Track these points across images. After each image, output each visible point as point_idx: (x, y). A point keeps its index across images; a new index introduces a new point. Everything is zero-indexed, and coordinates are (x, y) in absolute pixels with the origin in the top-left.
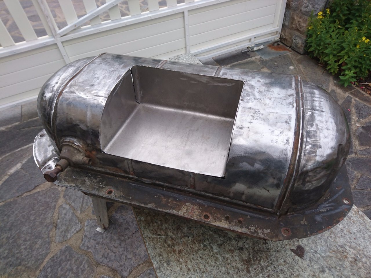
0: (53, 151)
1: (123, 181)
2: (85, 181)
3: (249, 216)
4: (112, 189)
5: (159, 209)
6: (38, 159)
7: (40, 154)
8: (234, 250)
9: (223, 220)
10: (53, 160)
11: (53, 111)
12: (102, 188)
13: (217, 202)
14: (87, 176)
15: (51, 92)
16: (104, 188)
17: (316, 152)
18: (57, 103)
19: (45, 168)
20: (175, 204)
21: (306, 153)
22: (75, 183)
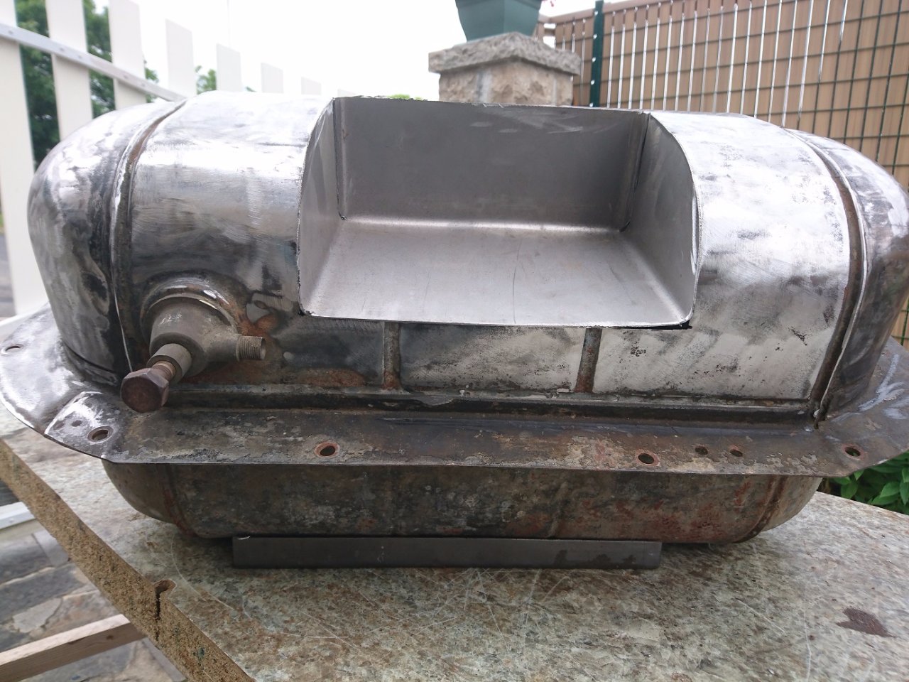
0: (69, 380)
1: (356, 416)
2: (226, 436)
3: (748, 438)
5: (505, 464)
6: (21, 404)
7: (24, 394)
10: (81, 401)
11: (117, 200)
12: (295, 442)
14: (227, 423)
16: (302, 441)
18: (128, 176)
19: (60, 424)
22: (193, 447)
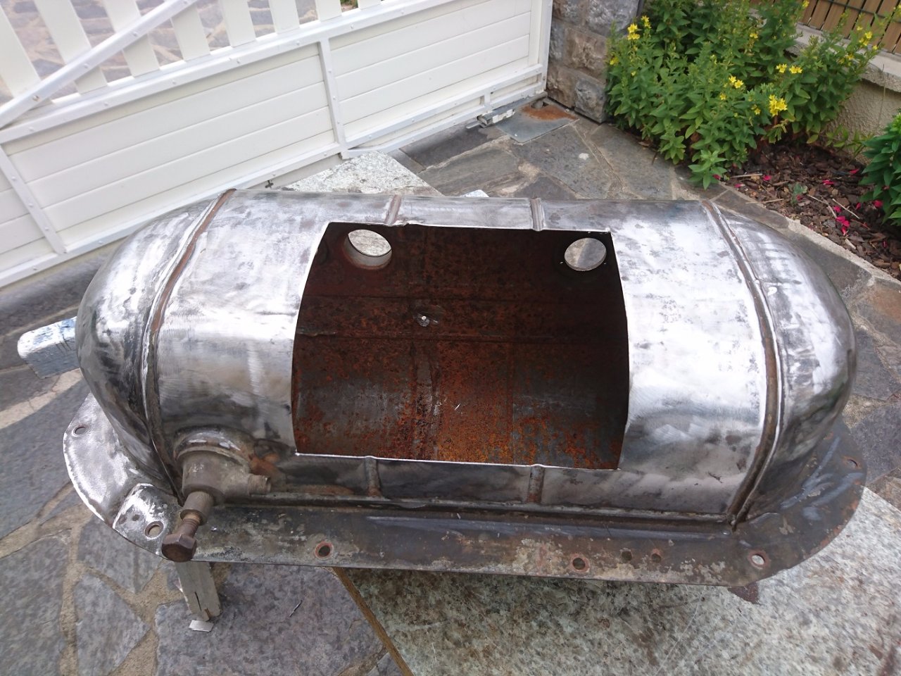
0: (127, 467)
1: (349, 515)
2: (247, 533)
3: (670, 541)
4: (327, 542)
5: (463, 569)
6: (92, 497)
7: (94, 484)
8: (610, 619)
9: (620, 563)
10: (138, 493)
11: (145, 371)
13: (590, 521)
14: (248, 520)
15: (124, 318)
16: (305, 541)
17: (810, 376)
18: (153, 348)
19: (123, 519)
20: (497, 547)
21: (792, 383)
22: (223, 545)
